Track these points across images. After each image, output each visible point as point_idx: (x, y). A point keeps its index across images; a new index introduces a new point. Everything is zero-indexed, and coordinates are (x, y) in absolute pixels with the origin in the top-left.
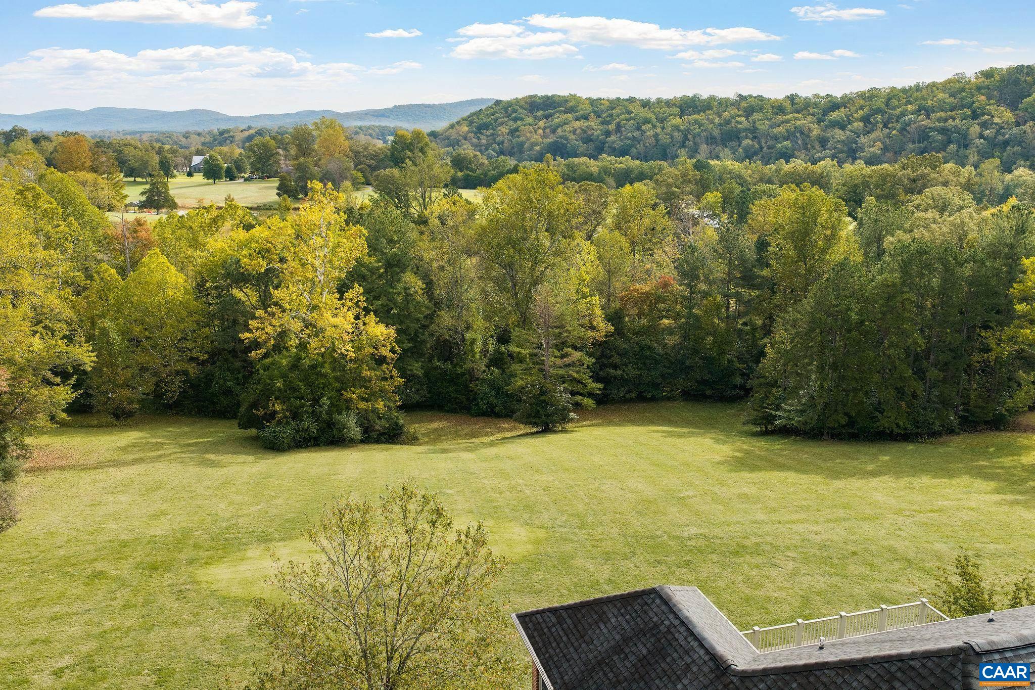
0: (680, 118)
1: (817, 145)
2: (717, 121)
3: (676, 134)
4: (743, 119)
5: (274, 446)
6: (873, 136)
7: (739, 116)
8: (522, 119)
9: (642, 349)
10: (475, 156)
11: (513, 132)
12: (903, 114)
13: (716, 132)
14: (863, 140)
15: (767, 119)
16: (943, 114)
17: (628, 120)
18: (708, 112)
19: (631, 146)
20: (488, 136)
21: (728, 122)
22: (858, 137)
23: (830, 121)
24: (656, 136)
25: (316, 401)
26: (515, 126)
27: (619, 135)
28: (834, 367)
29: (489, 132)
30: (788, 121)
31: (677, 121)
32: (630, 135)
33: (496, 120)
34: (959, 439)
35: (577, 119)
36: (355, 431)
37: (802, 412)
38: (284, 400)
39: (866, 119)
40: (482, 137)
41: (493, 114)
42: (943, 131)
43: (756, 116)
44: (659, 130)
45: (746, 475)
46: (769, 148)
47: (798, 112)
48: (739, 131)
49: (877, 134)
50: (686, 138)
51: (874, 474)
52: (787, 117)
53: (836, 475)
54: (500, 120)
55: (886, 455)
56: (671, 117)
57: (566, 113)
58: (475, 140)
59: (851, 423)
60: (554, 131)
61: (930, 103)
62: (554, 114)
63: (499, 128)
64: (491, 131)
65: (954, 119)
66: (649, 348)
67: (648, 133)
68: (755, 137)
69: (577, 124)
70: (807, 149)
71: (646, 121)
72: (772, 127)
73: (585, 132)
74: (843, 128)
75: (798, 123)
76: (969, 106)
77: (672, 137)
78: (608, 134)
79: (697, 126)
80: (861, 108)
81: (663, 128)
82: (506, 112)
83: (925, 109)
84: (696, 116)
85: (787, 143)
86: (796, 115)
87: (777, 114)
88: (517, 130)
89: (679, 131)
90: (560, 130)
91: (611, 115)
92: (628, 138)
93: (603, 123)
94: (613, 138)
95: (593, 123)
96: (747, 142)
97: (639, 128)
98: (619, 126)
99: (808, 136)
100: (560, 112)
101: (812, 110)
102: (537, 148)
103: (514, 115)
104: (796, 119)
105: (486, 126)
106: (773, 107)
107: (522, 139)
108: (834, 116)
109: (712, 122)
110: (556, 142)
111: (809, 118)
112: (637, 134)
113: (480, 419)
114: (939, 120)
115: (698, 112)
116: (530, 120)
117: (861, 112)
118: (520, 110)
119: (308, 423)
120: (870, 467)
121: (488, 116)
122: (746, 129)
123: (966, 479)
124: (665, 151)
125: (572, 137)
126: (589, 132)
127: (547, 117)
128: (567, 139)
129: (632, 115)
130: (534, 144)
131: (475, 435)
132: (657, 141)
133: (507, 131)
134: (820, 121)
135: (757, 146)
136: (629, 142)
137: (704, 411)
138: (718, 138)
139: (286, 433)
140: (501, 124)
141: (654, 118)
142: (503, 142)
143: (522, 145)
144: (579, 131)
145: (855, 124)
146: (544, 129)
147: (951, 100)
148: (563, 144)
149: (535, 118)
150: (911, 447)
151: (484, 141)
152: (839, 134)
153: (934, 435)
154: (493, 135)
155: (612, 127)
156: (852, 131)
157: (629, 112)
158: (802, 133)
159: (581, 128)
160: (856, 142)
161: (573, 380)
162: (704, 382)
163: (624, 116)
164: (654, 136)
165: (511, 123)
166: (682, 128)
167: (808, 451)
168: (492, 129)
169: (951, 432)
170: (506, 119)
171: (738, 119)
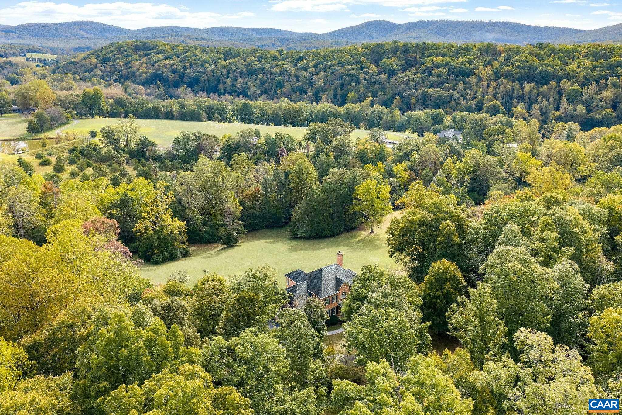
0: (225, 61)
1: (294, 79)
2: (244, 63)
3: (223, 70)
4: (257, 63)
5: (157, 263)
6: (319, 76)
7: (254, 61)
8: (131, 56)
9: (253, 214)
10: (127, 98)
11: (127, 64)
12: (331, 66)
13: (244, 70)
14: (315, 78)
15: (269, 63)
16: (348, 67)
17: (196, 60)
18: (239, 58)
19: (200, 76)
20: (111, 66)
21: (250, 64)
22: (313, 76)
23: (299, 66)
24: (212, 71)
25: (167, 248)
26: (128, 60)
27: (192, 69)
28: (312, 221)
29: (111, 63)
30: (279, 65)
31: (223, 63)
32: (198, 69)
33: (114, 56)
34: (344, 235)
35: (166, 58)
36: (180, 255)
37: (305, 232)
38: (158, 249)
39: (316, 67)
40: (107, 66)
41: (112, 52)
42: (349, 75)
43: (264, 61)
44: (214, 68)
45: (294, 253)
46: (272, 79)
47: (284, 60)
48: (256, 70)
49: (321, 74)
50: (229, 73)
51: (322, 249)
52: (279, 63)
53: (314, 250)
54: (116, 56)
55: (326, 242)
56: (220, 60)
57: (158, 54)
58: (103, 68)
59: (317, 235)
60: (153, 65)
61: (343, 60)
62: (151, 53)
63: (117, 61)
64: (112, 63)
65: (353, 69)
66: (255, 213)
67: (208, 69)
68: (264, 73)
69: (167, 62)
70: (289, 81)
71: (207, 62)
72: (272, 67)
73: (171, 66)
74: (306, 70)
75: (285, 66)
76: (359, 63)
77: (221, 72)
78: (185, 68)
79: (234, 66)
80: (313, 60)
81: (216, 66)
82: (120, 51)
83: (341, 63)
84: (232, 60)
85: (280, 78)
86: (283, 62)
87: (273, 60)
88: (129, 63)
89: (225, 68)
90: (156, 65)
91: (186, 57)
92: (198, 72)
93: (182, 61)
94: (189, 71)
95: (176, 61)
96: (260, 76)
97: (202, 66)
98: (191, 64)
99: (290, 74)
100: (154, 53)
101: (290, 59)
102: (145, 75)
103: (125, 53)
104: (283, 64)
105: (108, 59)
106: (271, 56)
107: (134, 69)
108: (302, 63)
109: (242, 64)
110: (155, 73)
111: (290, 64)
112: (202, 69)
113: (205, 244)
114: (347, 70)
115: (233, 58)
116: (136, 57)
117: (313, 63)
118: (129, 50)
119: (167, 255)
120: (322, 247)
121: (109, 53)
122: (259, 69)
123: (342, 247)
124: (219, 80)
125: (165, 69)
126: (175, 67)
127: (147, 55)
128: (162, 71)
129: (198, 57)
130: (142, 73)
131: (208, 250)
132: (214, 74)
133: (123, 63)
134: (295, 65)
135: (266, 78)
136: (198, 74)
137: (274, 232)
138: (246, 72)
139: (160, 258)
140: (118, 58)
141: (210, 60)
142: (121, 71)
143: (134, 73)
144: (168, 66)
145: (311, 69)
146: (147, 63)
147: (351, 59)
148: (160, 74)
149: (139, 55)
150: (332, 239)
151: (109, 69)
152: (304, 74)
153: (337, 235)
154: (114, 65)
155: (187, 64)
156: (310, 73)
157: (196, 56)
158: (287, 72)
159: (169, 64)
160: (312, 79)
161: (238, 230)
162: (273, 222)
163: (193, 58)
164: (211, 71)
165: (125, 58)
166: (226, 67)
167: (308, 244)
168: (112, 61)
169: (342, 233)
170: (121, 56)
171: (255, 63)
